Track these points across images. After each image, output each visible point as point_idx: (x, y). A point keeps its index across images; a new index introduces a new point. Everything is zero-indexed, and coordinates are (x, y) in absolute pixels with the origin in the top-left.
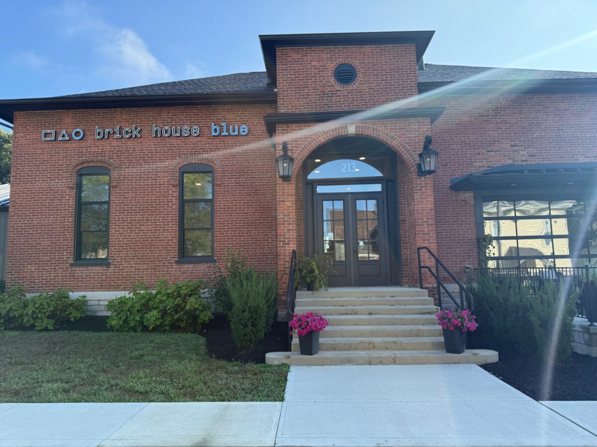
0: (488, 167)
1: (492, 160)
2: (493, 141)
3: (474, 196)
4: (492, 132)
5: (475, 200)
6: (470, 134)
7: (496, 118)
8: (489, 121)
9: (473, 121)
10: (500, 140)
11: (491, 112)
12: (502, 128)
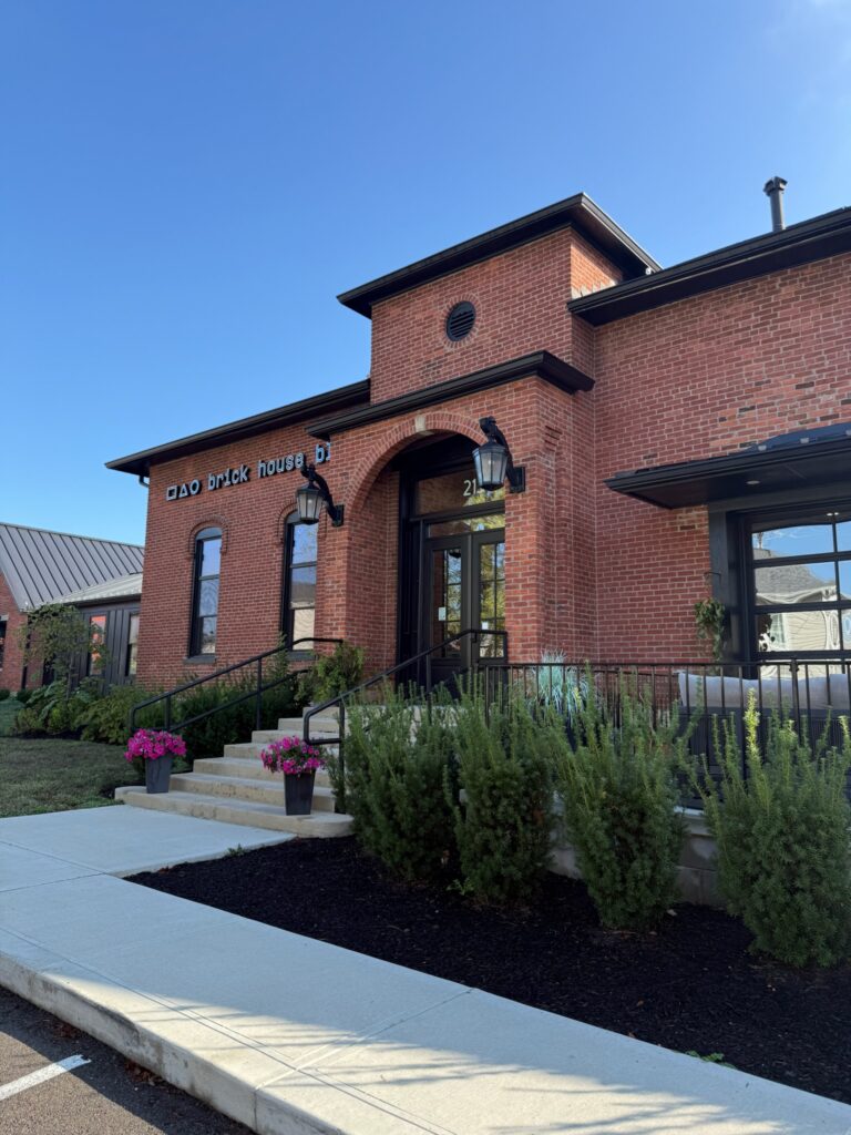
0: (742, 445)
1: (752, 428)
2: (757, 384)
3: (710, 514)
4: (754, 364)
5: (710, 524)
6: (705, 379)
7: (766, 329)
8: (749, 340)
9: (712, 349)
10: (772, 379)
11: (753, 318)
12: (778, 351)
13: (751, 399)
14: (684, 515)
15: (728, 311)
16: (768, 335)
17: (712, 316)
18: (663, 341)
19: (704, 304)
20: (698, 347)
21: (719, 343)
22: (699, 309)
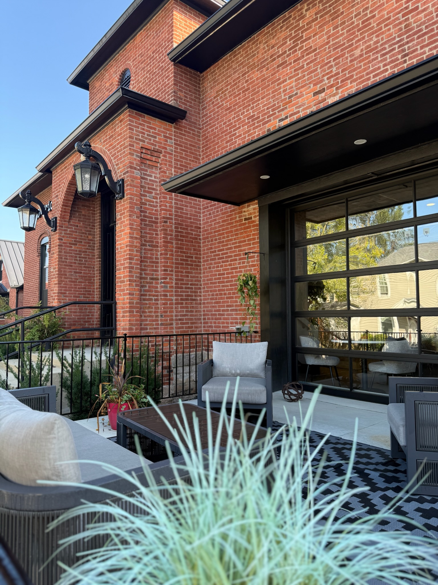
2: (290, 97)
3: (260, 207)
4: (288, 81)
5: (260, 215)
6: (259, 100)
7: (296, 51)
8: (286, 62)
9: (264, 75)
10: (299, 91)
11: (288, 43)
12: (303, 67)
13: (286, 111)
14: (245, 209)
15: (273, 42)
16: (297, 55)
17: (264, 48)
18: (236, 75)
19: (260, 40)
20: (256, 75)
21: (267, 69)
22: (257, 45)
